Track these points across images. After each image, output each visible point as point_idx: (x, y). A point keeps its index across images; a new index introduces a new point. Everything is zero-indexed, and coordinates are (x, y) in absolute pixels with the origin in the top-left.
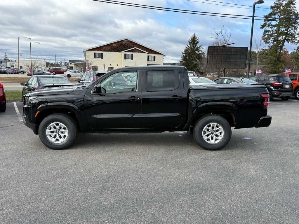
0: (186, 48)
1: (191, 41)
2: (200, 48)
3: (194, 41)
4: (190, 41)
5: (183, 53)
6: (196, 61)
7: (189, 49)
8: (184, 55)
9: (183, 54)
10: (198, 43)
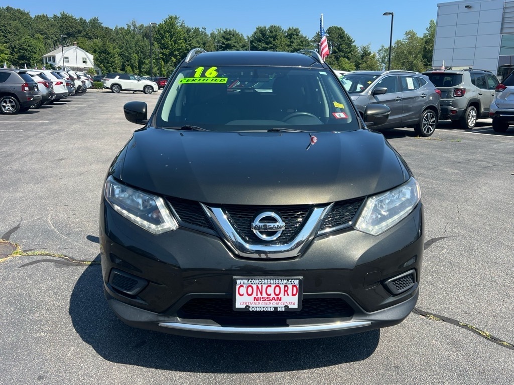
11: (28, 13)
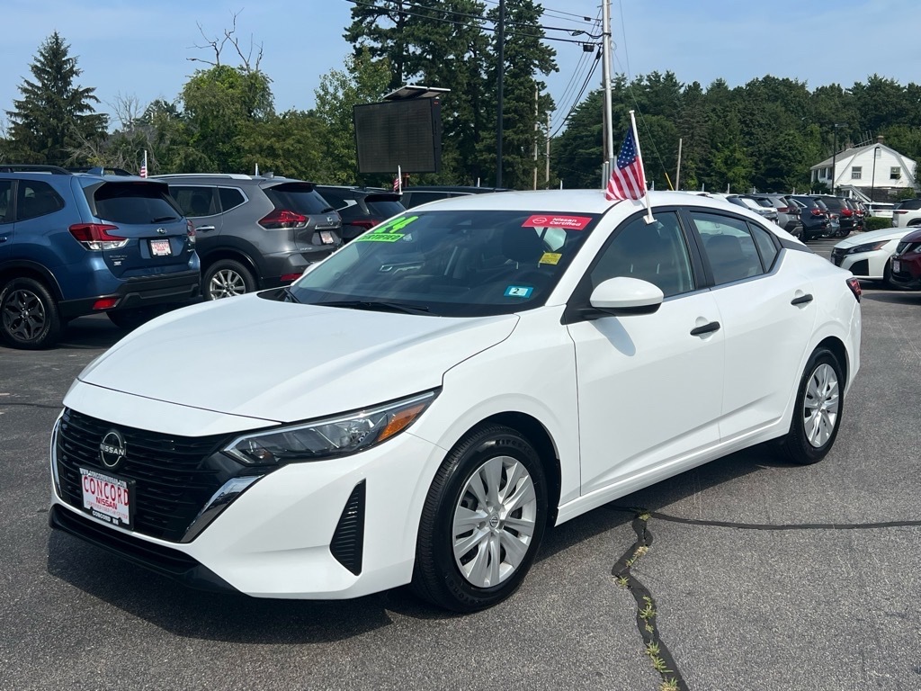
0: (25, 90)
1: (42, 63)
2: (87, 97)
3: (55, 64)
4: (39, 65)
5: (11, 114)
6: (80, 145)
7: (35, 94)
8: (19, 121)
9: (13, 119)
10: (77, 73)
11: (803, 86)
